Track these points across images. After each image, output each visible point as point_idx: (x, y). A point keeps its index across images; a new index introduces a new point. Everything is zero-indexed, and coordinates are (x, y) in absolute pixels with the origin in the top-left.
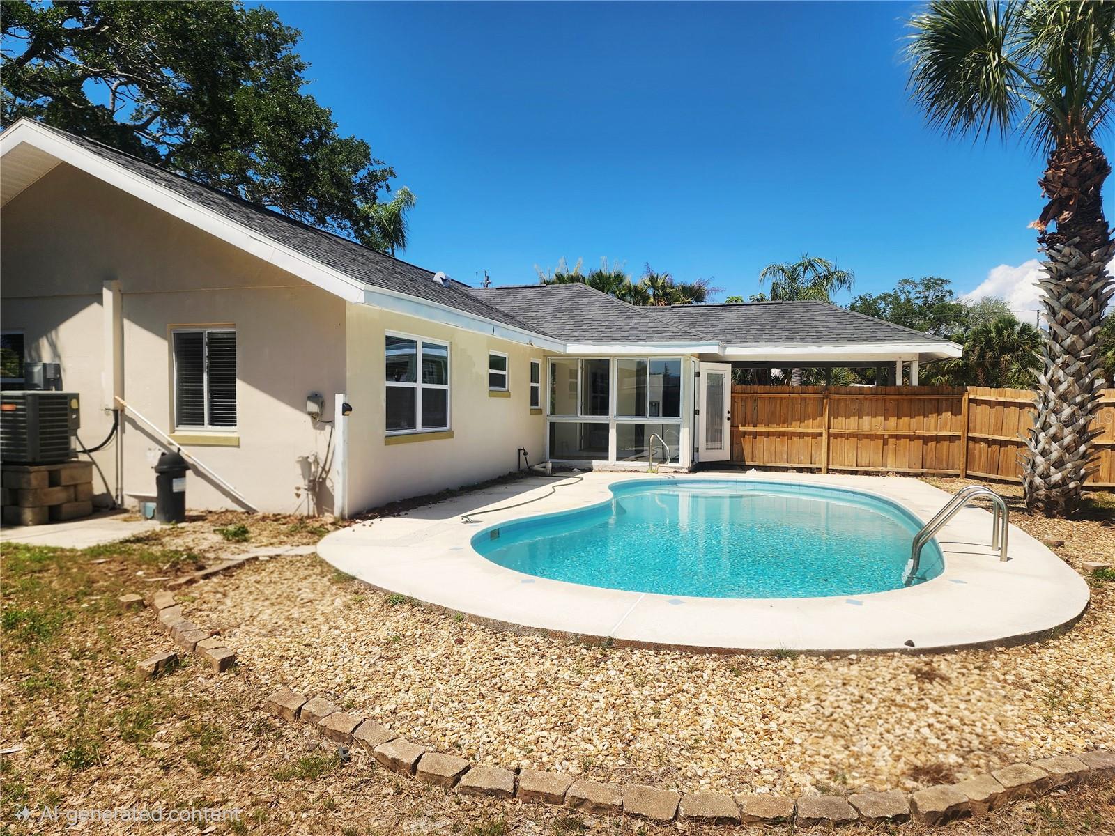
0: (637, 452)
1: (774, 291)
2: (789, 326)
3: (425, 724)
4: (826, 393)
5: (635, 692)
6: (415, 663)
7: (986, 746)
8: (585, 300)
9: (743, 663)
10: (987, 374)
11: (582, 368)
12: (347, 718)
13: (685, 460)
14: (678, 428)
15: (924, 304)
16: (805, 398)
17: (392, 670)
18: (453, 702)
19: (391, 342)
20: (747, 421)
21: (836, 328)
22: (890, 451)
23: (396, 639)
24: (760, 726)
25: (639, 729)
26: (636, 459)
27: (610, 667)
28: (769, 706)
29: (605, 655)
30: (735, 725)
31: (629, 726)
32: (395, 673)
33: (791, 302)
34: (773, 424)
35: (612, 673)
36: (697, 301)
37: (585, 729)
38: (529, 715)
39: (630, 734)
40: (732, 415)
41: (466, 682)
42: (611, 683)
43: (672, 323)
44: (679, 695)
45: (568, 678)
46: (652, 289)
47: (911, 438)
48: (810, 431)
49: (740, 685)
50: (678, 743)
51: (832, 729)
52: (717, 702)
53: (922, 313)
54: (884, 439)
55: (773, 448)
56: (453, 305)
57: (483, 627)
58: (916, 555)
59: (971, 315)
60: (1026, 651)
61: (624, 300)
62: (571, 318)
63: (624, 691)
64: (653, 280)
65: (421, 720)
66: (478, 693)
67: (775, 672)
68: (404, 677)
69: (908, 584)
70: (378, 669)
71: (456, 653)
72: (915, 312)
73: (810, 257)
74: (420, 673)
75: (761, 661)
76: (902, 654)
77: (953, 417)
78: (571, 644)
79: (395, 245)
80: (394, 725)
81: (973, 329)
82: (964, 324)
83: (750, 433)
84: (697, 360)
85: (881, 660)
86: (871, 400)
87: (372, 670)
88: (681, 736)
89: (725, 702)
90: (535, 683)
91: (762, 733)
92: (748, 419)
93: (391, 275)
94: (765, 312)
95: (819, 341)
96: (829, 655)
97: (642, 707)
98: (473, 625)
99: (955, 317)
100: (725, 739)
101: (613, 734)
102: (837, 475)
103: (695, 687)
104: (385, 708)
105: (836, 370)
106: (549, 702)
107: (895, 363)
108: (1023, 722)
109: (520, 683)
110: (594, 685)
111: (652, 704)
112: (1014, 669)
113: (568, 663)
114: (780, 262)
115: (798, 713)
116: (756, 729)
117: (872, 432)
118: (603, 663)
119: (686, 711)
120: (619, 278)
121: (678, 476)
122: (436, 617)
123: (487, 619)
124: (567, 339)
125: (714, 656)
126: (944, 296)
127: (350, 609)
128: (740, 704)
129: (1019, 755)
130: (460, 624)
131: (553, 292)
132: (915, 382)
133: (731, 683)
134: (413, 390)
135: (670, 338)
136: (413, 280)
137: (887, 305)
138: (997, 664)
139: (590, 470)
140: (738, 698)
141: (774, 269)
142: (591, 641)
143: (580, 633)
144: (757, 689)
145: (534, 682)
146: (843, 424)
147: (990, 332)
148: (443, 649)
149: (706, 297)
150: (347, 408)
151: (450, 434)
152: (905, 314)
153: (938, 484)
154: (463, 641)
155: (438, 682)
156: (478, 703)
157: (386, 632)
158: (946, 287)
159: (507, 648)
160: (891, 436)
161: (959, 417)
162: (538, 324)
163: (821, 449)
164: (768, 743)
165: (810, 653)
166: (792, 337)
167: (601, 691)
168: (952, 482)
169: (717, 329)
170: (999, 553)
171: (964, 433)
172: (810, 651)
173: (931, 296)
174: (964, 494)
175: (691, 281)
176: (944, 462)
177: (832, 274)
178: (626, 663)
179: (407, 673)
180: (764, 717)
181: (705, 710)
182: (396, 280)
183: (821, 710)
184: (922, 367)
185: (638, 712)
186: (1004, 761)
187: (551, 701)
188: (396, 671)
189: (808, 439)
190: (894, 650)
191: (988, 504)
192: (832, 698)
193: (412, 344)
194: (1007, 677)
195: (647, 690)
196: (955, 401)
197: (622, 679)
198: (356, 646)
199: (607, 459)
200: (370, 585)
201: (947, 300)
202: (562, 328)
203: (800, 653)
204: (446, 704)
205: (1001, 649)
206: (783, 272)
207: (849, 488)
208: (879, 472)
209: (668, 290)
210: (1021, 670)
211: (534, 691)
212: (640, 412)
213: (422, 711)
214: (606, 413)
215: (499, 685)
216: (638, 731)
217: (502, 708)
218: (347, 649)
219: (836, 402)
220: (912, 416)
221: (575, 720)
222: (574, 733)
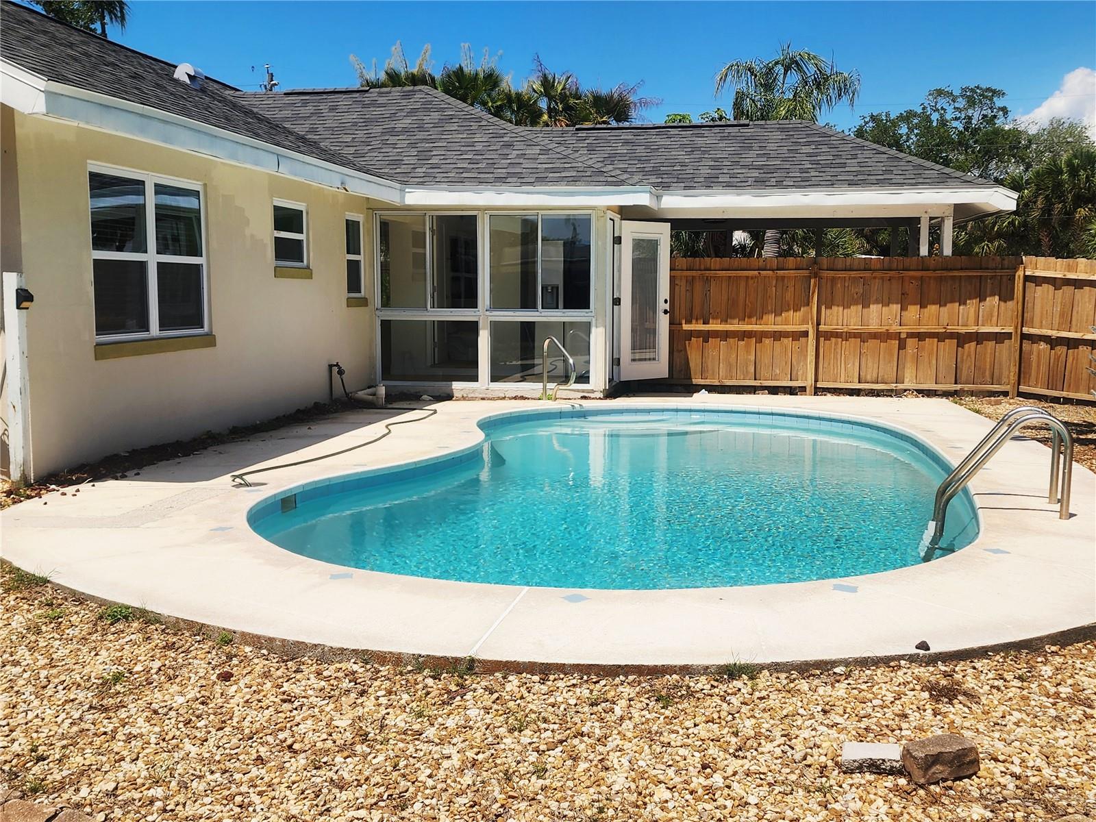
0: (525, 368)
1: (738, 105)
2: (761, 162)
3: (165, 811)
4: (814, 269)
5: (508, 741)
6: (149, 714)
7: (1026, 791)
8: (435, 115)
9: (675, 687)
10: (1054, 238)
11: (432, 230)
12: (31, 808)
13: (599, 378)
14: (587, 327)
15: (966, 129)
16: (783, 278)
17: (111, 727)
18: (212, 772)
19: (100, 184)
20: (694, 316)
21: (831, 166)
22: (909, 359)
23: (117, 678)
24: (698, 782)
25: (513, 797)
26: (523, 380)
27: (470, 704)
28: (713, 751)
29: (462, 686)
30: (660, 782)
31: (496, 794)
32: (115, 731)
33: (763, 122)
34: (733, 318)
35: (473, 713)
36: (618, 121)
37: (427, 802)
38: (337, 786)
39: (498, 805)
40: (672, 306)
41: (235, 741)
42: (471, 728)
43: (577, 155)
44: (576, 741)
45: (402, 724)
46: (546, 99)
47: (940, 337)
48: (789, 328)
49: (669, 720)
50: (571, 814)
51: (803, 781)
52: (635, 748)
53: (962, 144)
54: (900, 339)
55: (734, 356)
56: (207, 121)
57: (265, 652)
58: (940, 515)
59: (1034, 146)
60: (1090, 650)
61: (501, 118)
62: (413, 145)
63: (490, 739)
64: (547, 84)
65: (159, 804)
66: (254, 756)
67: (723, 699)
68: (130, 738)
69: (927, 559)
70: (87, 726)
71: (218, 695)
72: (952, 142)
73: (793, 52)
74: (157, 729)
75: (703, 683)
76: (911, 662)
77: (1002, 304)
78: (410, 672)
79: (107, 19)
80: (112, 816)
81: (1036, 167)
82: (1023, 160)
83: (699, 334)
84: (617, 217)
85: (880, 673)
86: (882, 278)
87: (75, 729)
88: (578, 803)
89: (646, 747)
90: (348, 736)
91: (700, 791)
92: (697, 310)
93: (95, 67)
94: (723, 138)
95: (804, 187)
96: (805, 669)
97: (519, 762)
98: (248, 649)
99: (1011, 148)
100: (645, 804)
101: (472, 806)
102: (829, 397)
103: (601, 728)
104: (96, 789)
105: (832, 233)
106: (371, 764)
107: (918, 220)
108: (1079, 754)
109: (324, 736)
110: (444, 733)
111: (533, 757)
112: (1072, 676)
113: (403, 702)
114: (746, 60)
115: (754, 758)
116: (692, 786)
117: (884, 329)
118: (459, 698)
119: (587, 765)
120: (492, 80)
121: (587, 404)
122: (187, 639)
123: (271, 640)
124: (406, 180)
125: (631, 678)
126: (995, 117)
127: (39, 632)
128: (669, 750)
129: (1074, 803)
130: (227, 649)
131: (381, 100)
132: (948, 250)
133: (656, 717)
134: (142, 265)
135: (574, 181)
136: (135, 76)
137: (911, 130)
138: (1047, 670)
139: (449, 397)
140: (666, 740)
141: (737, 70)
142: (439, 666)
143: (423, 653)
144: (696, 725)
145: (348, 734)
146: (842, 318)
147: (1061, 172)
148: (197, 689)
149: (633, 113)
150: (24, 297)
151: (209, 340)
152: (937, 145)
153: (977, 407)
154: (232, 675)
155: (187, 745)
156: (254, 772)
157: (100, 665)
158: (999, 102)
159: (303, 683)
160: (911, 335)
161: (1010, 304)
162: (356, 154)
163: (806, 356)
164: (708, 807)
165: (776, 668)
166: (764, 181)
167: (454, 741)
168: (999, 403)
169: (649, 167)
170: (1057, 507)
171: (1016, 328)
172: (777, 664)
173: (976, 115)
174: (1011, 419)
175: (607, 87)
176: (987, 373)
177: (826, 80)
178: (496, 695)
179: (135, 731)
180: (704, 767)
181: (616, 761)
182: (106, 76)
183: (790, 752)
184: (959, 226)
185: (511, 771)
186: (1050, 812)
187: (374, 761)
188: (117, 728)
189: (787, 341)
190: (902, 657)
191: (1044, 434)
192: (806, 733)
193: (137, 186)
194: (1061, 689)
195: (527, 736)
196: (1005, 279)
197: (488, 721)
198: (49, 691)
199: (475, 378)
200: (73, 593)
201: (999, 122)
202: (397, 163)
203: (762, 667)
204: (200, 777)
205: (1054, 648)
206: (752, 73)
207: (845, 416)
208: (892, 390)
209: (572, 101)
210: (1081, 678)
211: (347, 749)
212: (527, 302)
213: (160, 790)
214: (474, 304)
215: (289, 741)
216: (510, 800)
217: (294, 778)
218: (33, 697)
219: (829, 284)
220: (942, 303)
221: (412, 789)
222: (410, 810)
